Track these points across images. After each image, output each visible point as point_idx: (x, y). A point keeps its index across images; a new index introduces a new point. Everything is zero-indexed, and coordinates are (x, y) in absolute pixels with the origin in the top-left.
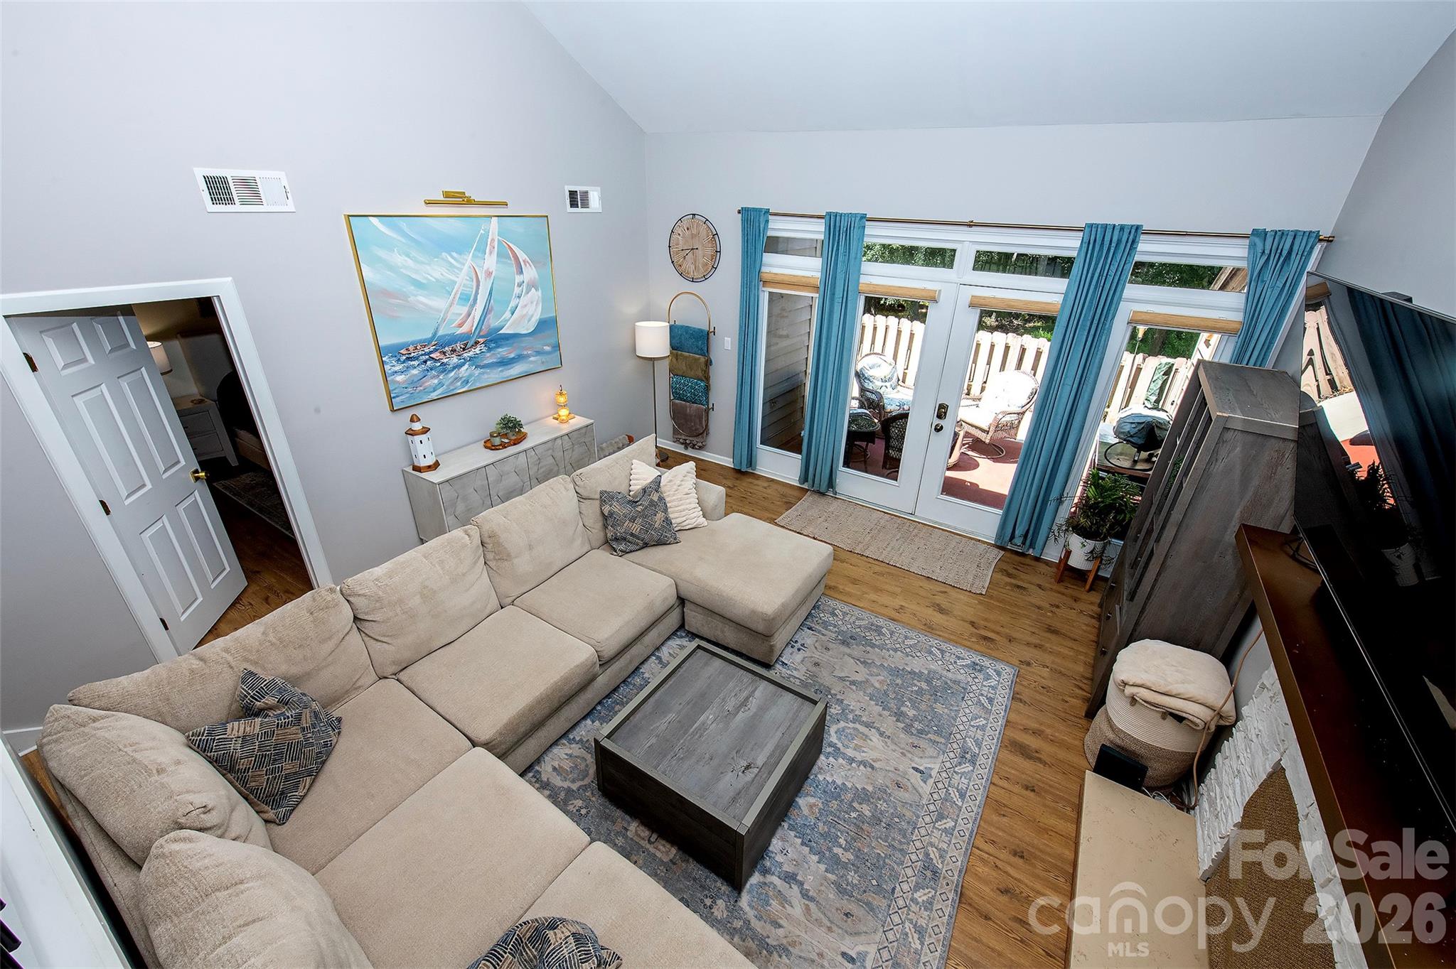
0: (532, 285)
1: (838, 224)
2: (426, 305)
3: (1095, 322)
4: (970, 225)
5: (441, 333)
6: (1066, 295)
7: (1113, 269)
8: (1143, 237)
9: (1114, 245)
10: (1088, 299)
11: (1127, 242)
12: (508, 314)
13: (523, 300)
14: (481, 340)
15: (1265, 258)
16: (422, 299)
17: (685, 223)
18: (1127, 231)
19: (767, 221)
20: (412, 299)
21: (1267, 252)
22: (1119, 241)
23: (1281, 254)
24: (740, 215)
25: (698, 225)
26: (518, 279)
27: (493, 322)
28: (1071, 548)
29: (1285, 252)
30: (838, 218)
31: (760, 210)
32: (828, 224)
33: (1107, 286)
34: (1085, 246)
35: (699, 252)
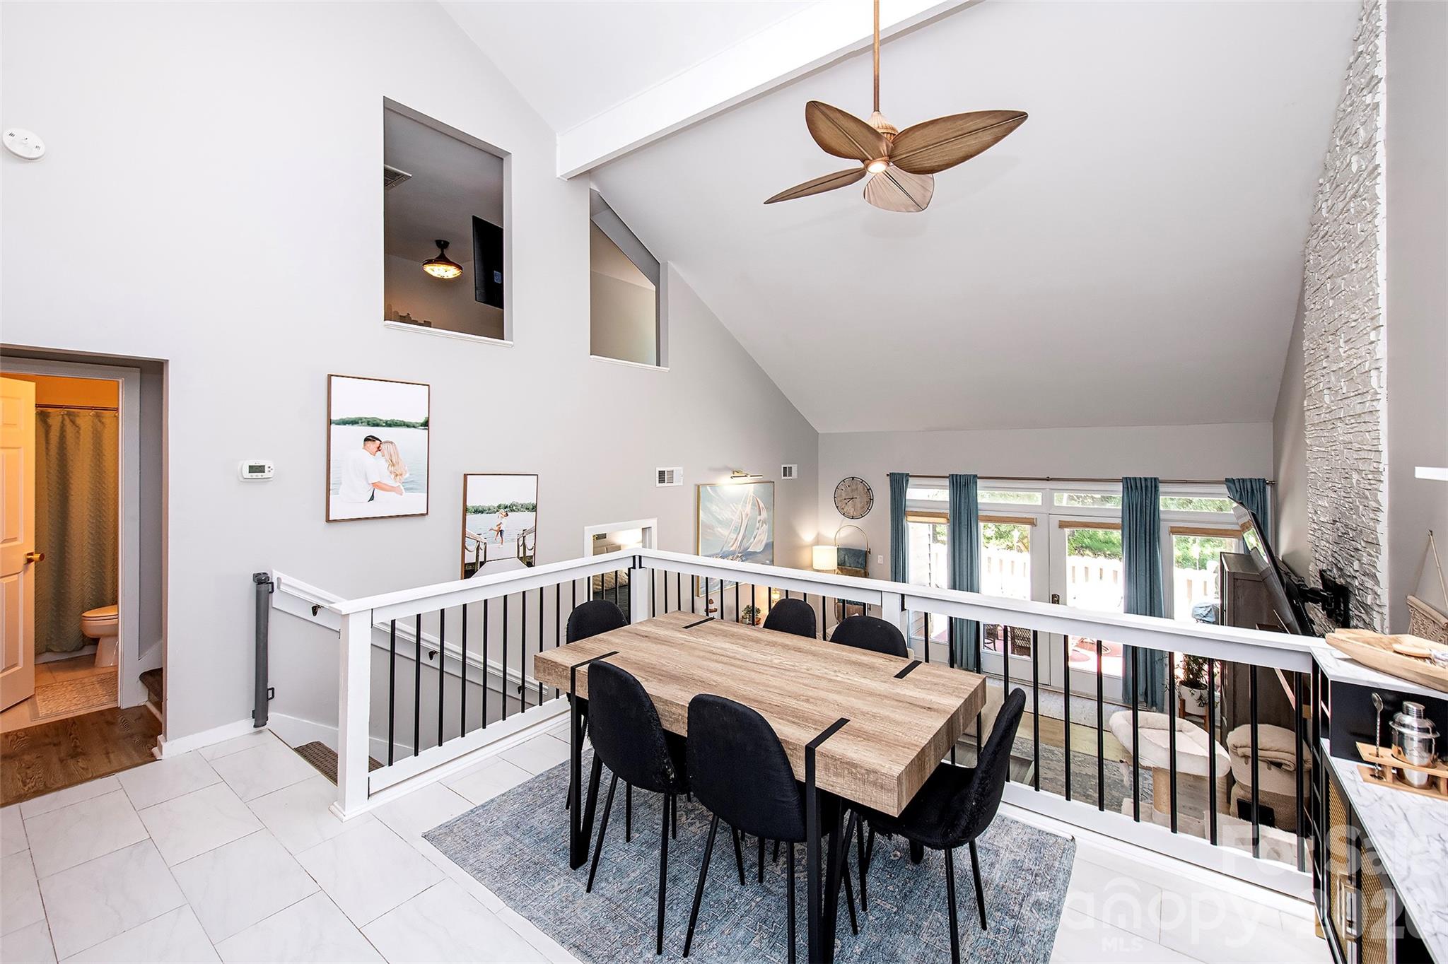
0: (764, 522)
1: (959, 481)
2: (720, 533)
3: (1148, 534)
4: (1048, 479)
5: (724, 549)
6: (1123, 518)
7: (1148, 501)
8: (1160, 484)
9: (1144, 489)
10: (1138, 521)
11: (1152, 487)
12: (752, 539)
13: (760, 530)
14: (740, 555)
15: (1239, 493)
16: (719, 529)
17: (847, 483)
18: (1149, 481)
19: (908, 480)
20: (715, 529)
21: (1239, 490)
22: (1146, 487)
23: (1247, 491)
24: (889, 477)
25: (857, 484)
26: (759, 518)
27: (745, 544)
28: (1184, 697)
29: (1249, 490)
30: (958, 478)
31: (903, 474)
32: (951, 481)
33: (1148, 512)
34: (1126, 489)
35: (858, 500)
